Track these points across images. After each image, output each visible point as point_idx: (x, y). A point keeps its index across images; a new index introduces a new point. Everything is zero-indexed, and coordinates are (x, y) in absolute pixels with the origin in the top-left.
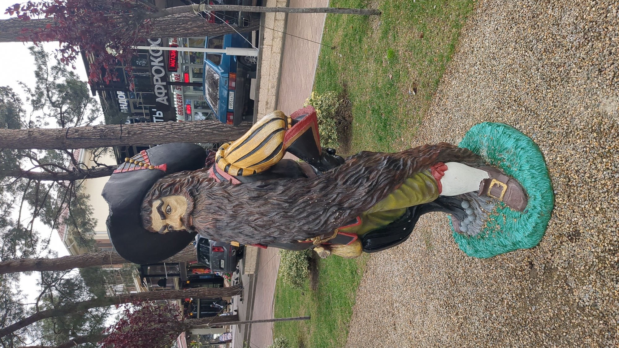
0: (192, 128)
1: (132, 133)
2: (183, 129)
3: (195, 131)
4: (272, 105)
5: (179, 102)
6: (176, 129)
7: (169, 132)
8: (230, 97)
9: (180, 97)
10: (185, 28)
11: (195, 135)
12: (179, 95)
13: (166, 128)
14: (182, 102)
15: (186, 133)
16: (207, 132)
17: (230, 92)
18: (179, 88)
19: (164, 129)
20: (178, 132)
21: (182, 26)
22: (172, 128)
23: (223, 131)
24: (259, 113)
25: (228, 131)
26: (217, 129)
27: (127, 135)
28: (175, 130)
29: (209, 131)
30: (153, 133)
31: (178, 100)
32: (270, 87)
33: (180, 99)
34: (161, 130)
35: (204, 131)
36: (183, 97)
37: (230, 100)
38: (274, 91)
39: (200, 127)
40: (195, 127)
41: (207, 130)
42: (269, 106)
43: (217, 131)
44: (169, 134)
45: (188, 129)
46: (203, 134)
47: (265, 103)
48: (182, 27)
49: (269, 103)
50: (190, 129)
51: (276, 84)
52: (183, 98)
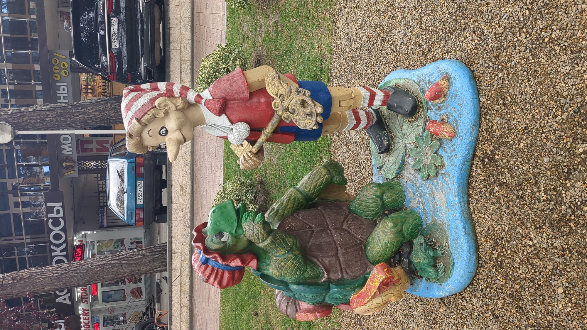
0: (95, 263)
1: (18, 278)
2: (84, 265)
3: (99, 265)
4: (187, 190)
5: (86, 319)
6: (75, 266)
7: (65, 271)
8: (138, 187)
9: (86, 312)
10: (84, 113)
11: (99, 269)
12: (85, 310)
13: (63, 267)
14: (88, 319)
15: (88, 269)
16: (113, 264)
17: (138, 181)
18: (85, 301)
19: (59, 269)
20: (78, 269)
21: (81, 110)
22: (70, 266)
23: (133, 260)
24: (173, 202)
25: (140, 258)
26: (126, 259)
27: (10, 282)
28: (74, 268)
29: (117, 261)
30: (45, 275)
31: (84, 317)
32: (183, 166)
33: (86, 314)
34: (55, 270)
35: (110, 263)
36: (89, 311)
37: (138, 192)
38: (188, 170)
39: (105, 260)
40: (99, 261)
41: (114, 262)
42: (184, 191)
43: (125, 260)
44: (66, 273)
45: (90, 264)
46: (108, 267)
47: (179, 187)
48: (82, 112)
49: (184, 188)
50: (92, 264)
51: (189, 160)
52: (90, 314)
